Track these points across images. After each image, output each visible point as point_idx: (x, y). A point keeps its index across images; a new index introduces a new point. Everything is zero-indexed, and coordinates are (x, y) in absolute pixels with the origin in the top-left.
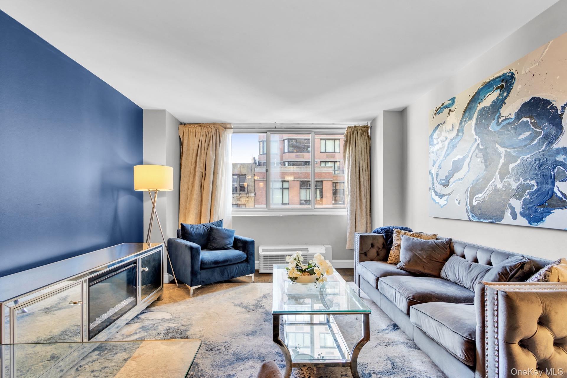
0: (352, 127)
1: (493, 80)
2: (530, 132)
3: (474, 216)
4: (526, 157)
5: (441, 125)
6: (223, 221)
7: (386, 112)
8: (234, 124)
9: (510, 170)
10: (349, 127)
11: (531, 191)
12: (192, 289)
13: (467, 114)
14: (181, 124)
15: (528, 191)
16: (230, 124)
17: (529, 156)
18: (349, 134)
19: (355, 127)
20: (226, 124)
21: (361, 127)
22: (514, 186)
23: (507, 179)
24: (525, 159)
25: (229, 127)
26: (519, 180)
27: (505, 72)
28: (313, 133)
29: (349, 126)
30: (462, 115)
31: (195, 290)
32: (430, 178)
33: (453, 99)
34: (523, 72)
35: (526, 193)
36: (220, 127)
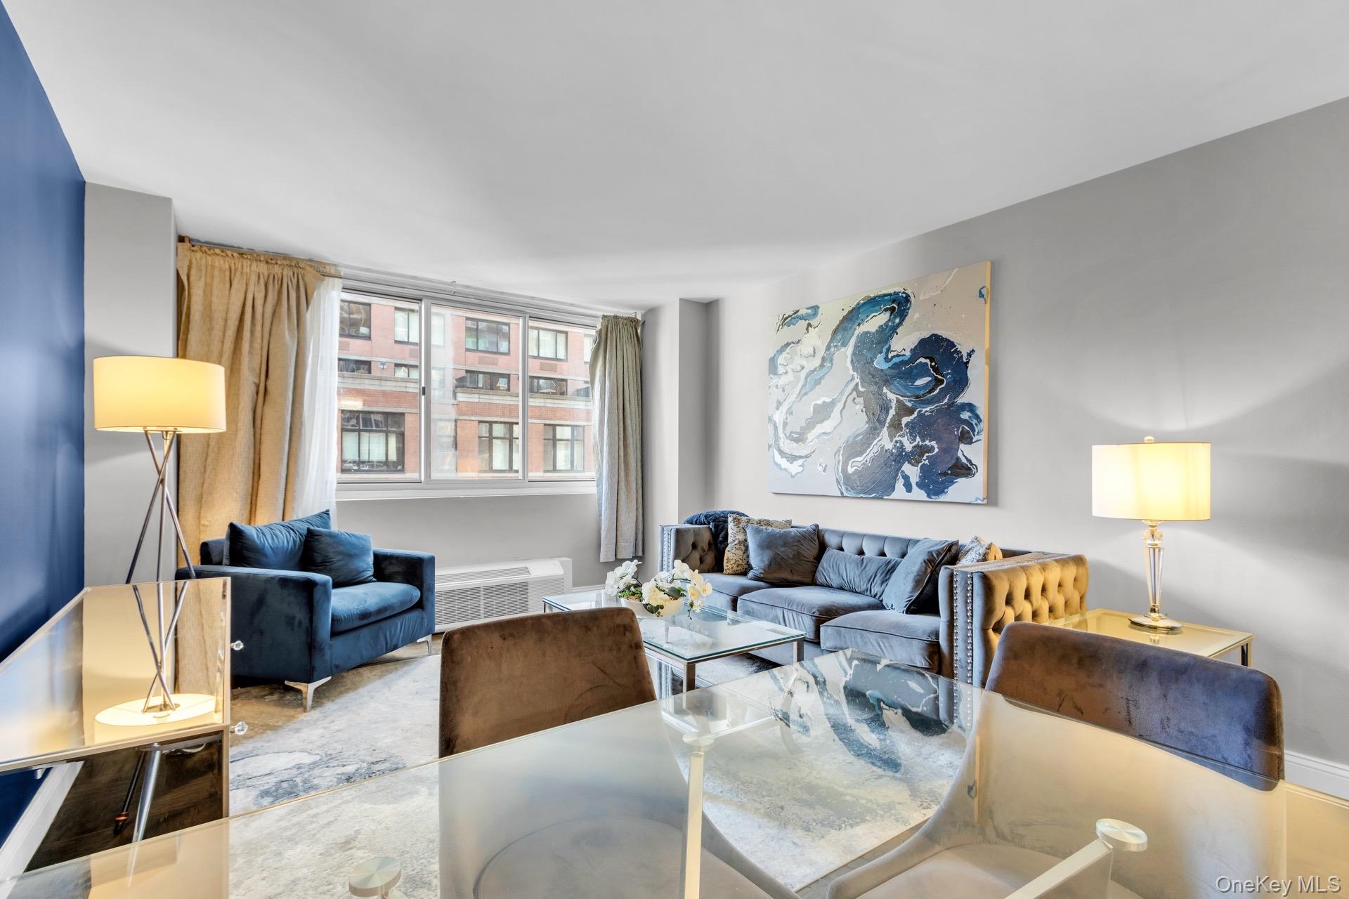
0: (609, 316)
1: (879, 296)
2: (930, 379)
3: (849, 489)
4: (924, 410)
5: (792, 345)
6: (331, 515)
7: (685, 303)
8: (346, 267)
9: (903, 426)
10: (604, 317)
11: (930, 454)
12: (309, 689)
13: (839, 337)
14: (182, 239)
15: (927, 454)
16: (335, 265)
17: (928, 409)
19: (616, 317)
20: (323, 264)
21: (626, 319)
22: (909, 447)
23: (900, 438)
24: (923, 412)
25: (333, 272)
26: (915, 440)
27: (897, 290)
28: (528, 316)
29: (606, 314)
30: (830, 337)
31: (316, 690)
32: (771, 428)
33: (815, 309)
34: (922, 298)
35: (925, 458)
36: (308, 268)
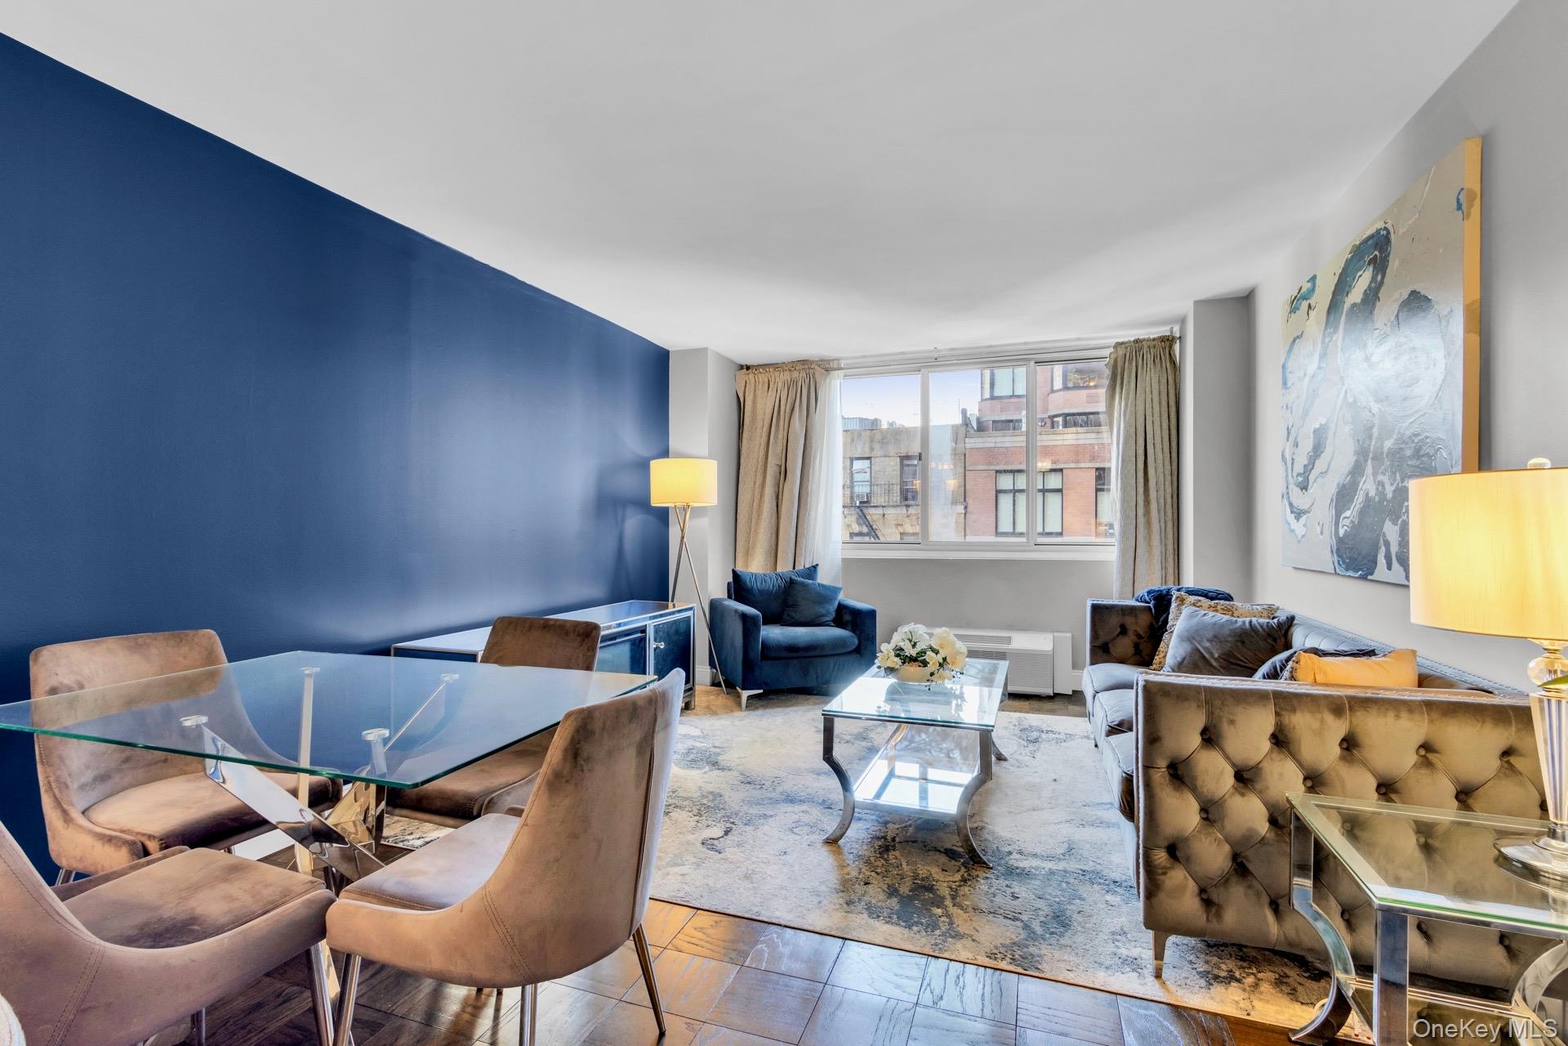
0: (1130, 342)
6: (819, 568)
8: (847, 359)
10: (1118, 345)
12: (745, 695)
14: (742, 367)
16: (838, 360)
18: (1119, 360)
19: (1137, 341)
20: (829, 361)
21: (1154, 340)
25: (836, 366)
29: (1121, 340)
36: (817, 367)
